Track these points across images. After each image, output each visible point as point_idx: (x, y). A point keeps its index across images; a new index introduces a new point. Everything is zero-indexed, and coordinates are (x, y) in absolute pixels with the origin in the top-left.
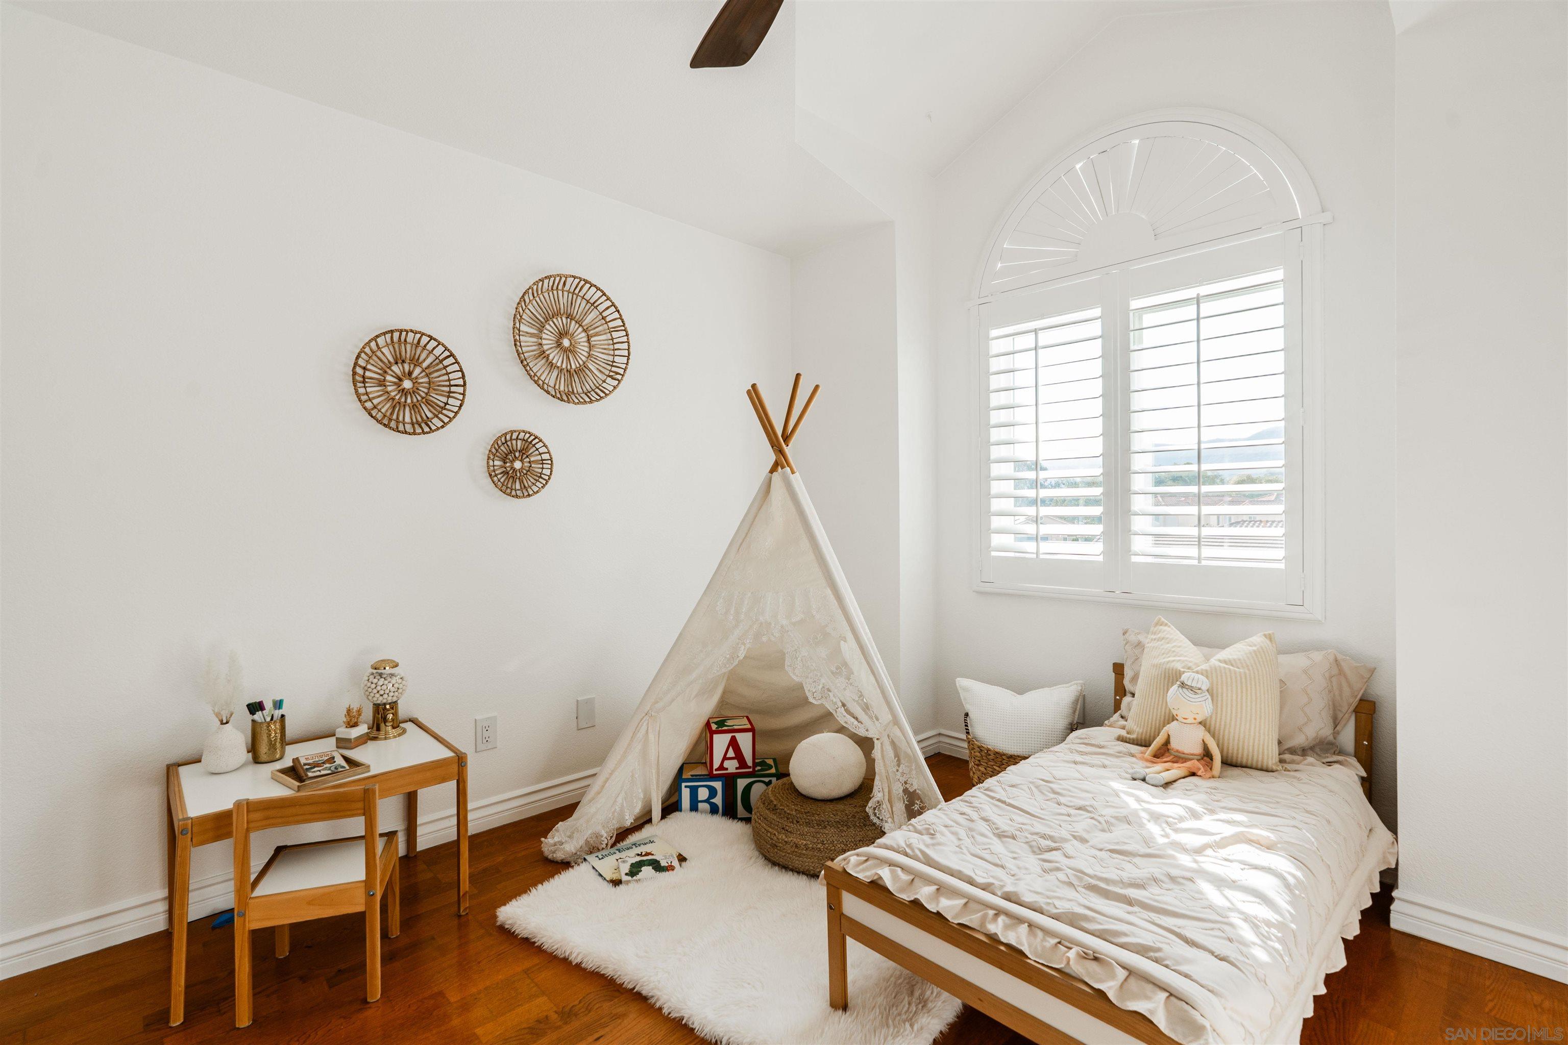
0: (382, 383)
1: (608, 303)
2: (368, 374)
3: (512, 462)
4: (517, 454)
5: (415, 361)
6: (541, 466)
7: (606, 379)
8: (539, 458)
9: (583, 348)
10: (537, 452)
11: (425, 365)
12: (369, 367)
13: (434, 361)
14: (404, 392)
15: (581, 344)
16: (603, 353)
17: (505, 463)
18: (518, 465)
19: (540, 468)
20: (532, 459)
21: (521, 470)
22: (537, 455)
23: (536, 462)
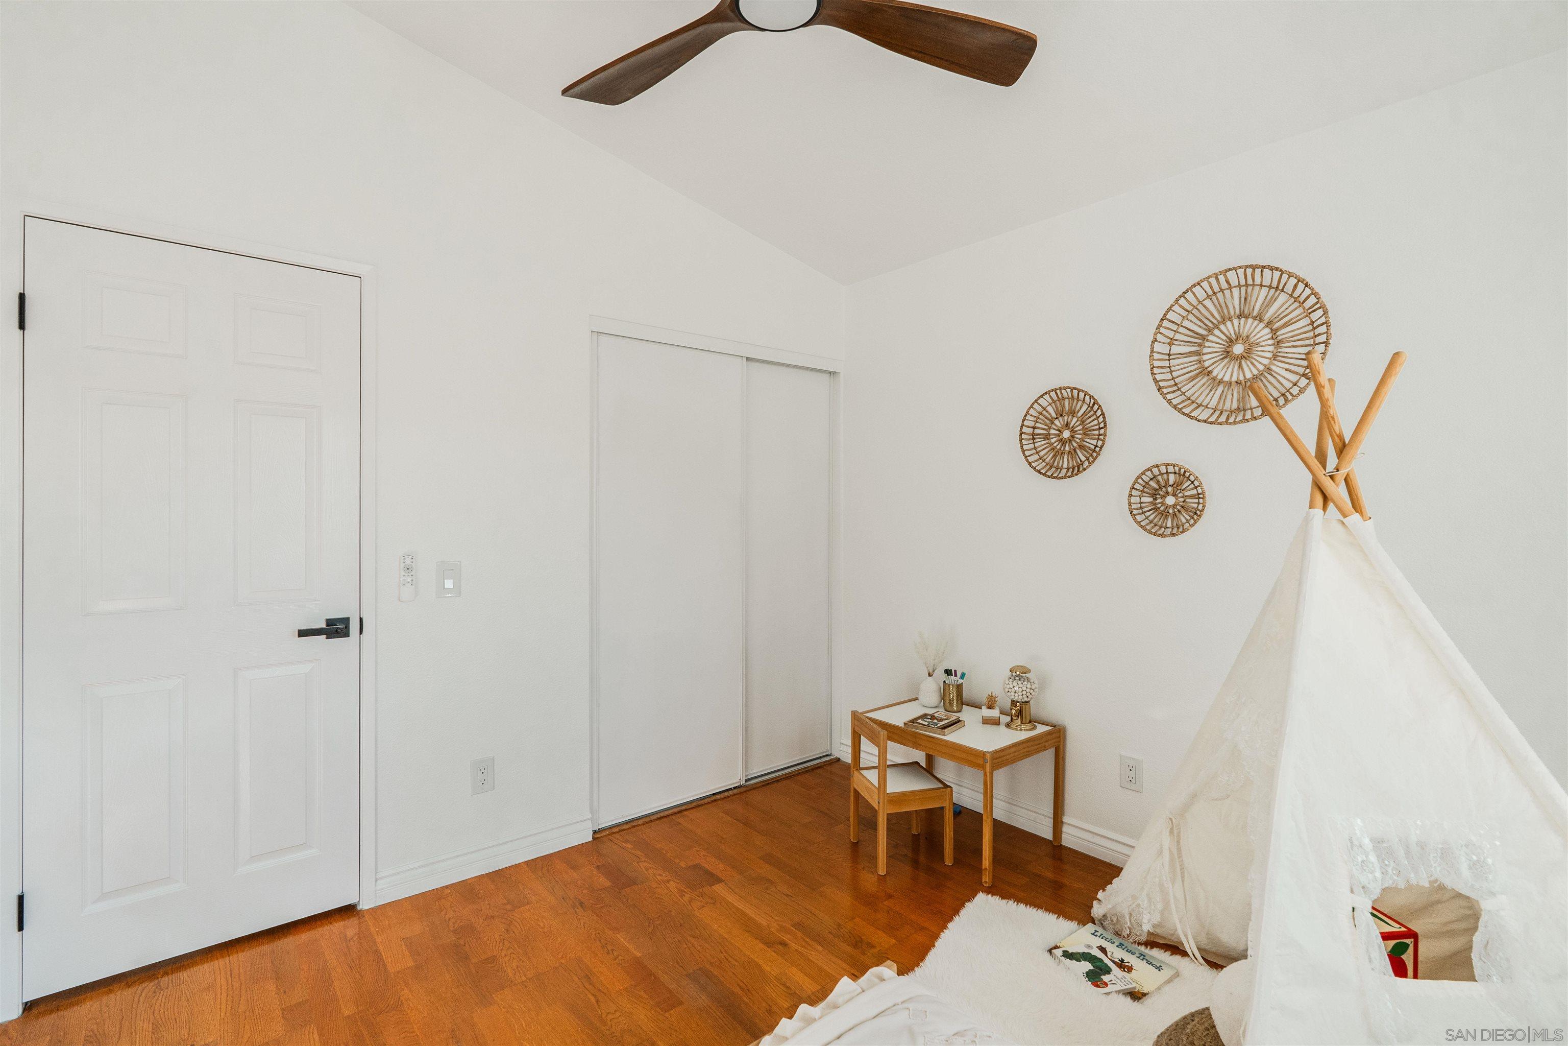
0: (1047, 437)
1: (1293, 281)
2: (1037, 431)
3: (1164, 497)
4: (1170, 489)
5: (1073, 413)
6: (1197, 501)
7: (1298, 381)
8: (1195, 492)
9: (1266, 349)
10: (1192, 486)
11: (1080, 414)
12: (1038, 425)
13: (1087, 409)
14: (1063, 442)
15: (1261, 344)
16: (1296, 346)
17: (1156, 499)
18: (1170, 500)
19: (1195, 503)
20: (1187, 494)
21: (1174, 506)
22: (1192, 489)
23: (1192, 497)
